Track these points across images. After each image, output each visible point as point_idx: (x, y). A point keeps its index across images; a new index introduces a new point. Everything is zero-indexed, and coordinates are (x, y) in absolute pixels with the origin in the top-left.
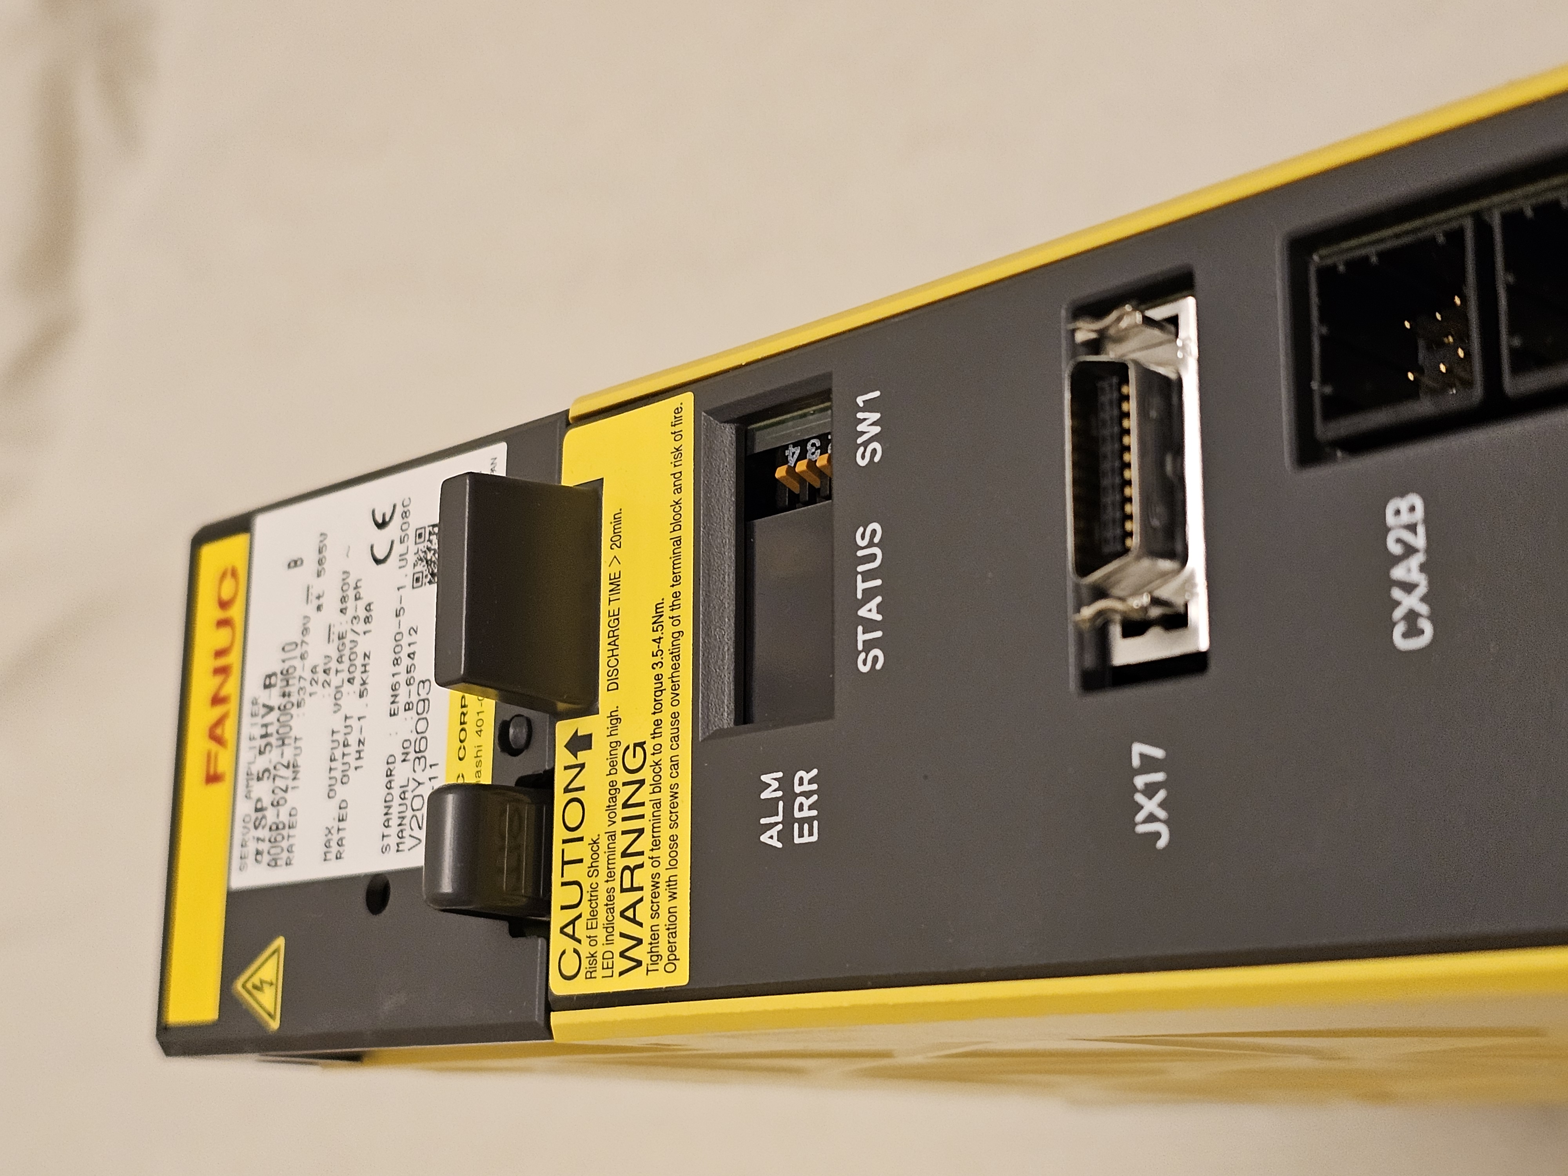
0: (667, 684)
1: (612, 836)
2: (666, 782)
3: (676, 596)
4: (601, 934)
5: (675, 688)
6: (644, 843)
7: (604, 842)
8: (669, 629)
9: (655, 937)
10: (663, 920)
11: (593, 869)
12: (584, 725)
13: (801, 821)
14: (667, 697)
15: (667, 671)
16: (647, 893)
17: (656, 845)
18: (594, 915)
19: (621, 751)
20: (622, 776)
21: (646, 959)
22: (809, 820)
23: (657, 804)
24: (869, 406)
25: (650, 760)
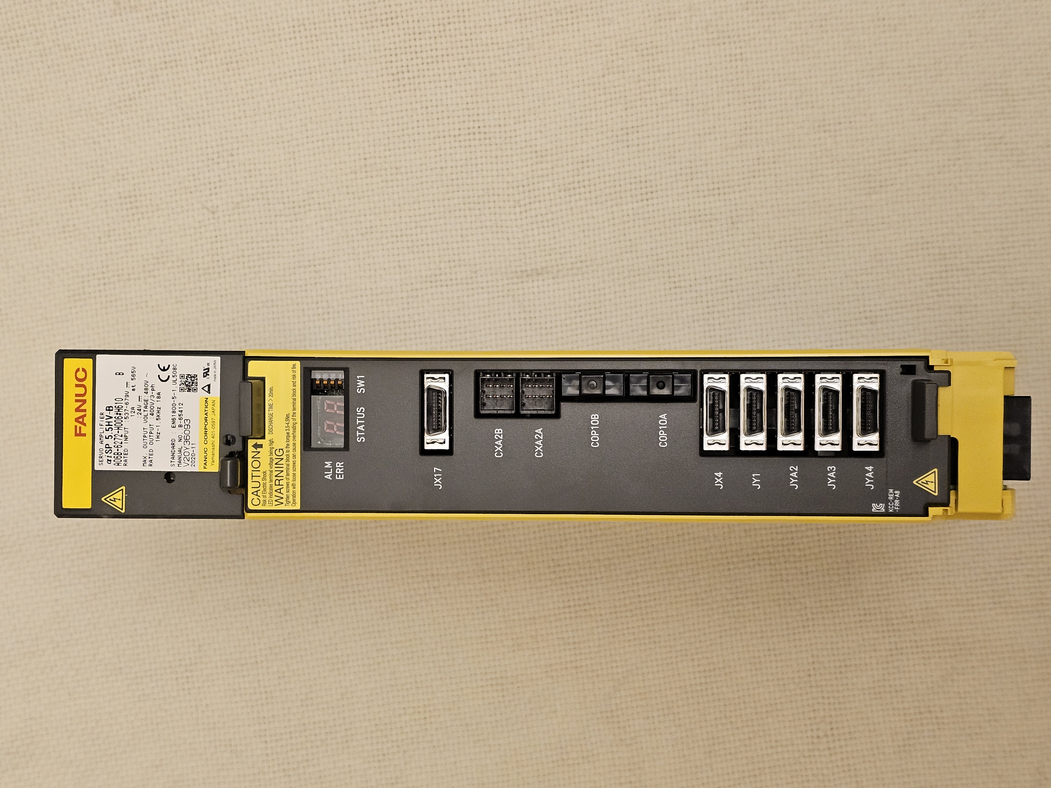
0: (291, 435)
1: (271, 471)
2: (291, 459)
3: (294, 413)
4: (268, 495)
5: (294, 437)
6: (284, 474)
7: (268, 473)
8: (291, 422)
9: (288, 497)
10: (291, 493)
11: (264, 478)
12: (259, 442)
13: (338, 474)
14: (291, 438)
15: (291, 431)
16: (285, 486)
17: (288, 475)
18: (265, 490)
19: (274, 450)
20: (274, 456)
21: (285, 502)
22: (341, 474)
23: (288, 465)
24: (360, 379)
25: (285, 453)
